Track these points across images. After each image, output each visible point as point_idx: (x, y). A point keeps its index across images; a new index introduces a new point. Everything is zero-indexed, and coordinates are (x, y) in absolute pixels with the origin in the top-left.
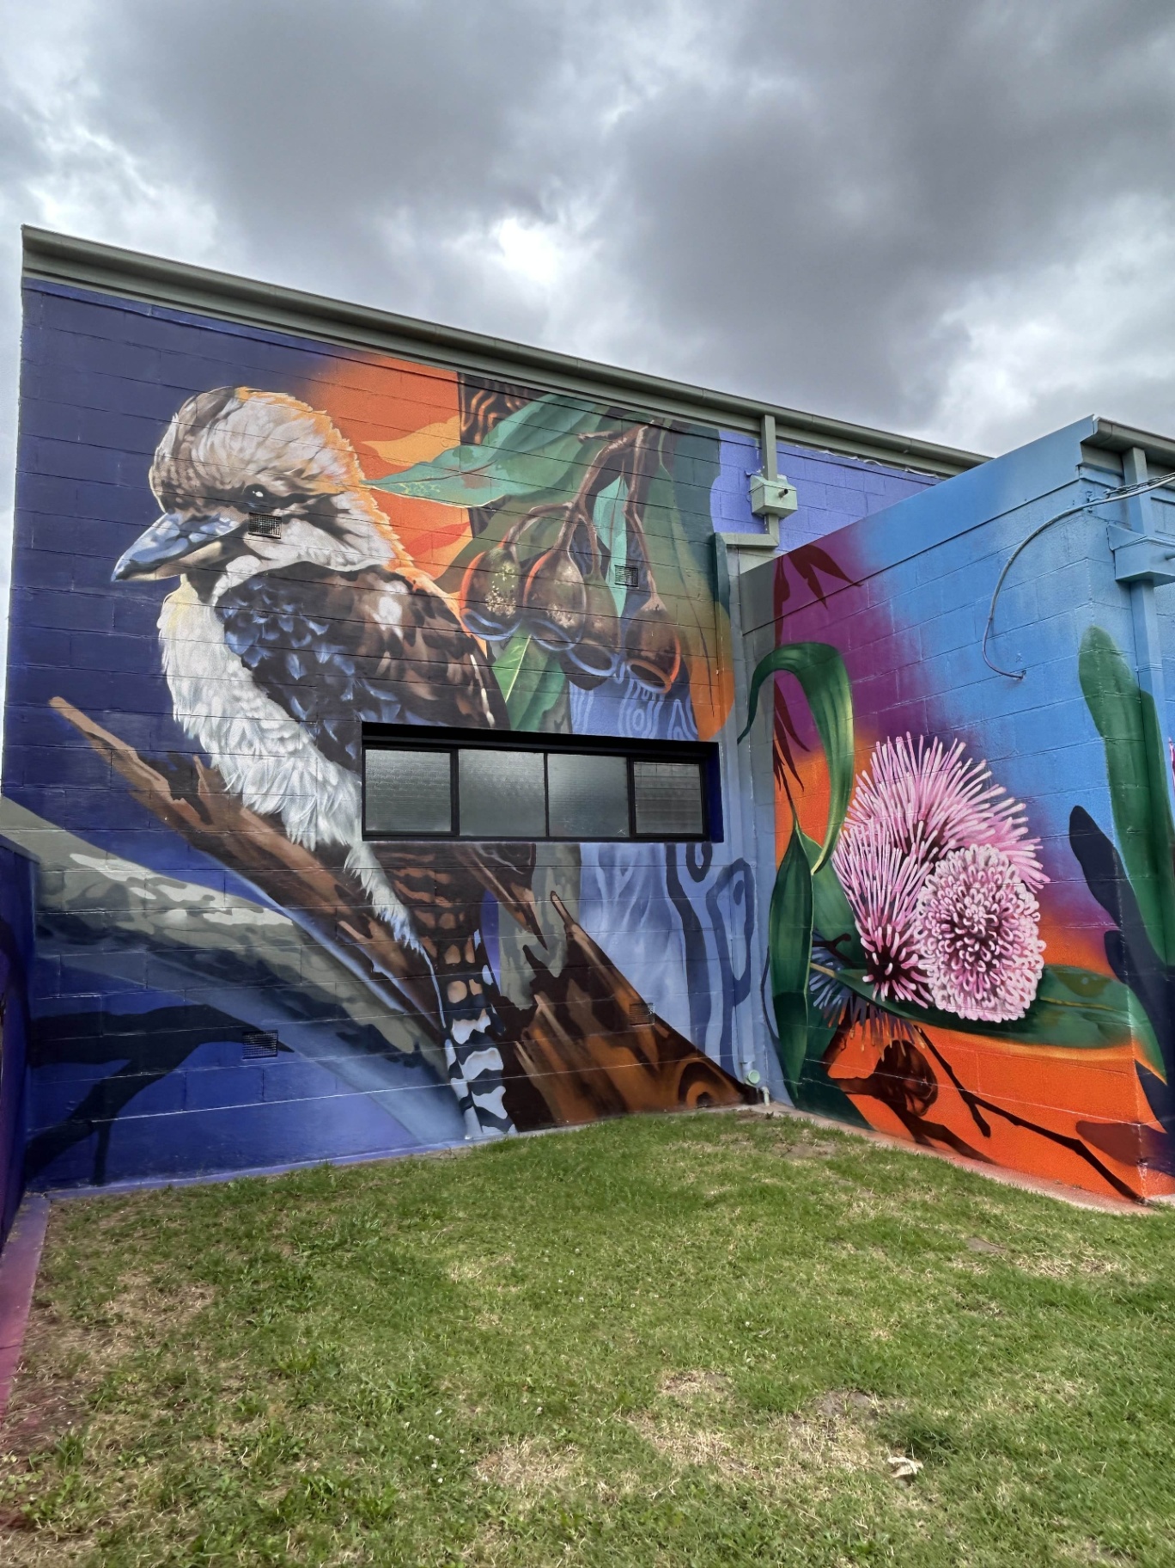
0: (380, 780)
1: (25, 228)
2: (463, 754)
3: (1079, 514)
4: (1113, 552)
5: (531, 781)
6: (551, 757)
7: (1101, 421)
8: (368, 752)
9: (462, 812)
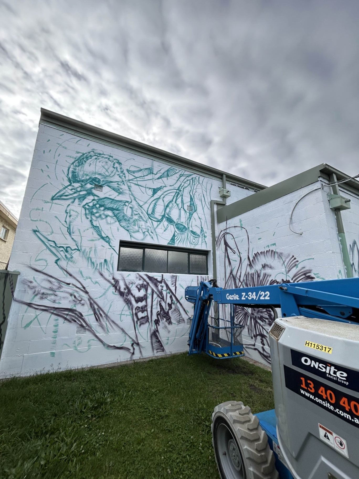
0: (124, 255)
1: (42, 109)
2: (146, 250)
3: (320, 190)
4: (329, 200)
5: (164, 258)
6: (169, 251)
7: (326, 165)
8: (121, 248)
9: (145, 265)
